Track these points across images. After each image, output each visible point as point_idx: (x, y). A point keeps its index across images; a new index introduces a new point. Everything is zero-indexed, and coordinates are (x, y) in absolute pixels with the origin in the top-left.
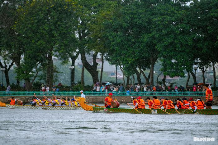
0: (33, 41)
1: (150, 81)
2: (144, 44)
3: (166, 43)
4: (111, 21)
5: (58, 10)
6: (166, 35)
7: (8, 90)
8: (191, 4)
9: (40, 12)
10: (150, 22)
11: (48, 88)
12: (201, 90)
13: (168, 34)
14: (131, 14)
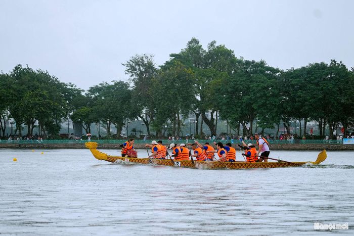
0: (162, 103)
1: (250, 132)
2: (244, 105)
3: (260, 103)
4: (220, 87)
5: (181, 79)
6: (260, 97)
7: (145, 139)
8: (279, 75)
9: (167, 81)
10: (248, 88)
11: (173, 138)
12: (286, 139)
13: (261, 97)
14: (234, 81)
